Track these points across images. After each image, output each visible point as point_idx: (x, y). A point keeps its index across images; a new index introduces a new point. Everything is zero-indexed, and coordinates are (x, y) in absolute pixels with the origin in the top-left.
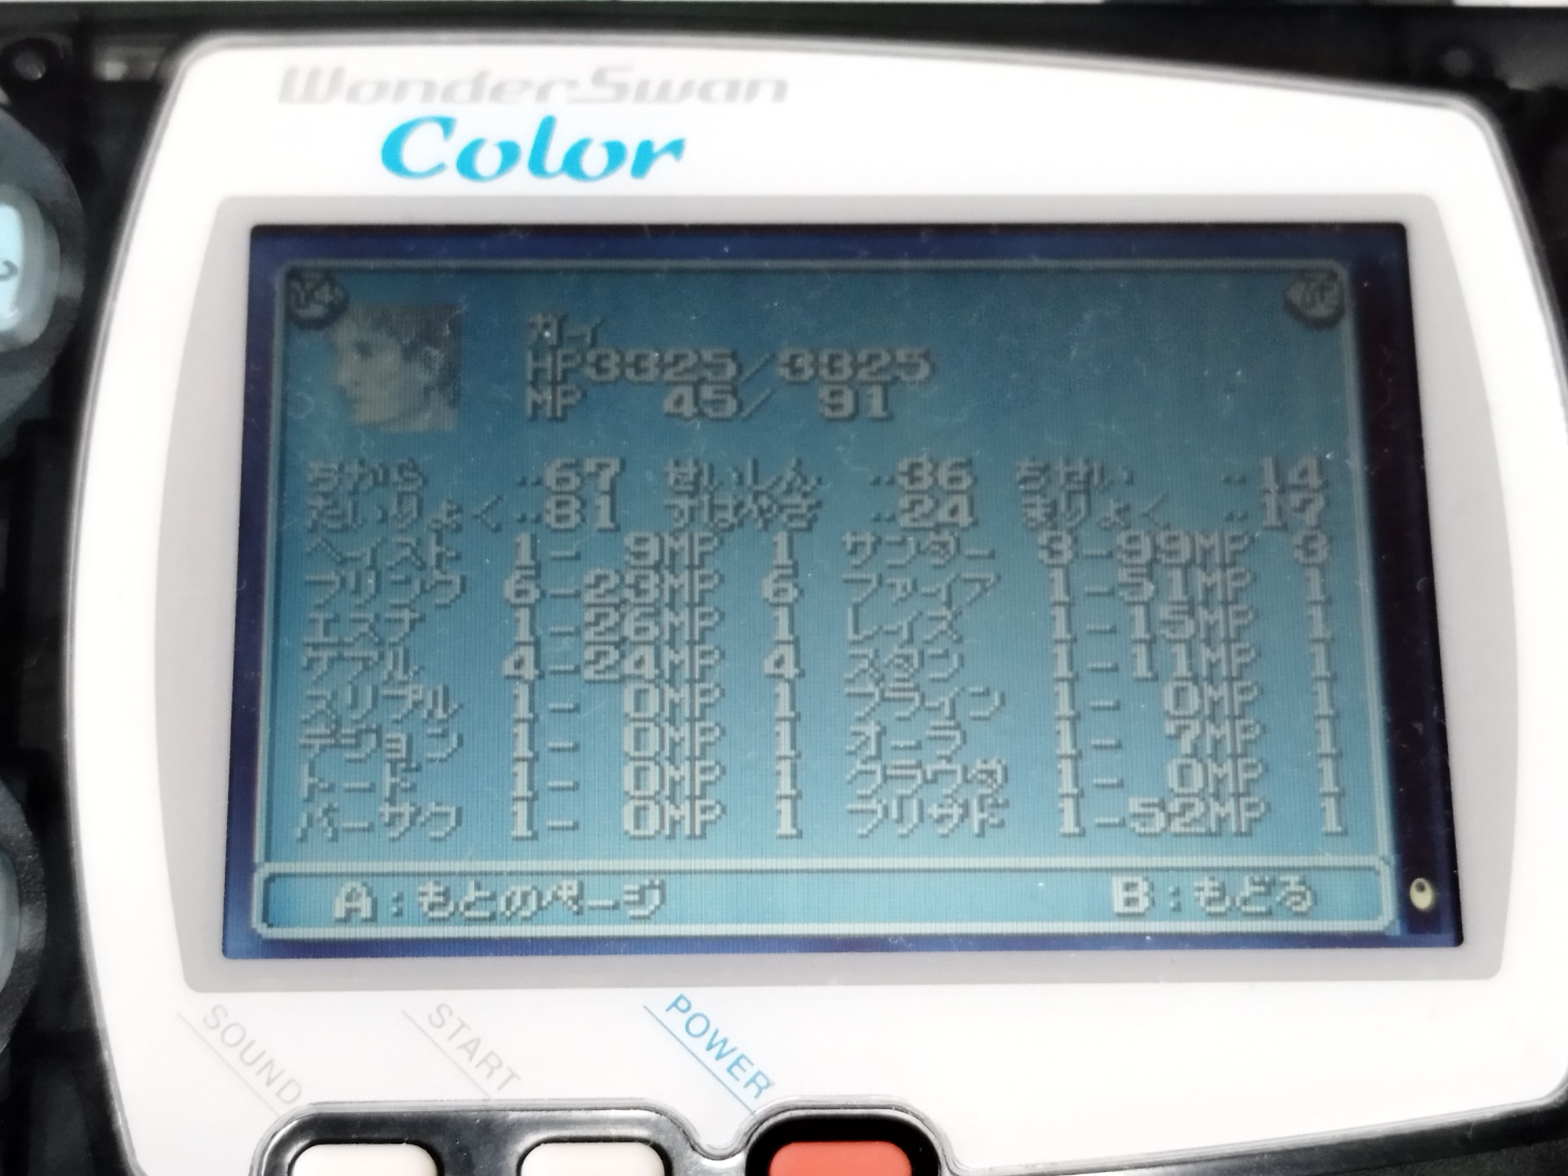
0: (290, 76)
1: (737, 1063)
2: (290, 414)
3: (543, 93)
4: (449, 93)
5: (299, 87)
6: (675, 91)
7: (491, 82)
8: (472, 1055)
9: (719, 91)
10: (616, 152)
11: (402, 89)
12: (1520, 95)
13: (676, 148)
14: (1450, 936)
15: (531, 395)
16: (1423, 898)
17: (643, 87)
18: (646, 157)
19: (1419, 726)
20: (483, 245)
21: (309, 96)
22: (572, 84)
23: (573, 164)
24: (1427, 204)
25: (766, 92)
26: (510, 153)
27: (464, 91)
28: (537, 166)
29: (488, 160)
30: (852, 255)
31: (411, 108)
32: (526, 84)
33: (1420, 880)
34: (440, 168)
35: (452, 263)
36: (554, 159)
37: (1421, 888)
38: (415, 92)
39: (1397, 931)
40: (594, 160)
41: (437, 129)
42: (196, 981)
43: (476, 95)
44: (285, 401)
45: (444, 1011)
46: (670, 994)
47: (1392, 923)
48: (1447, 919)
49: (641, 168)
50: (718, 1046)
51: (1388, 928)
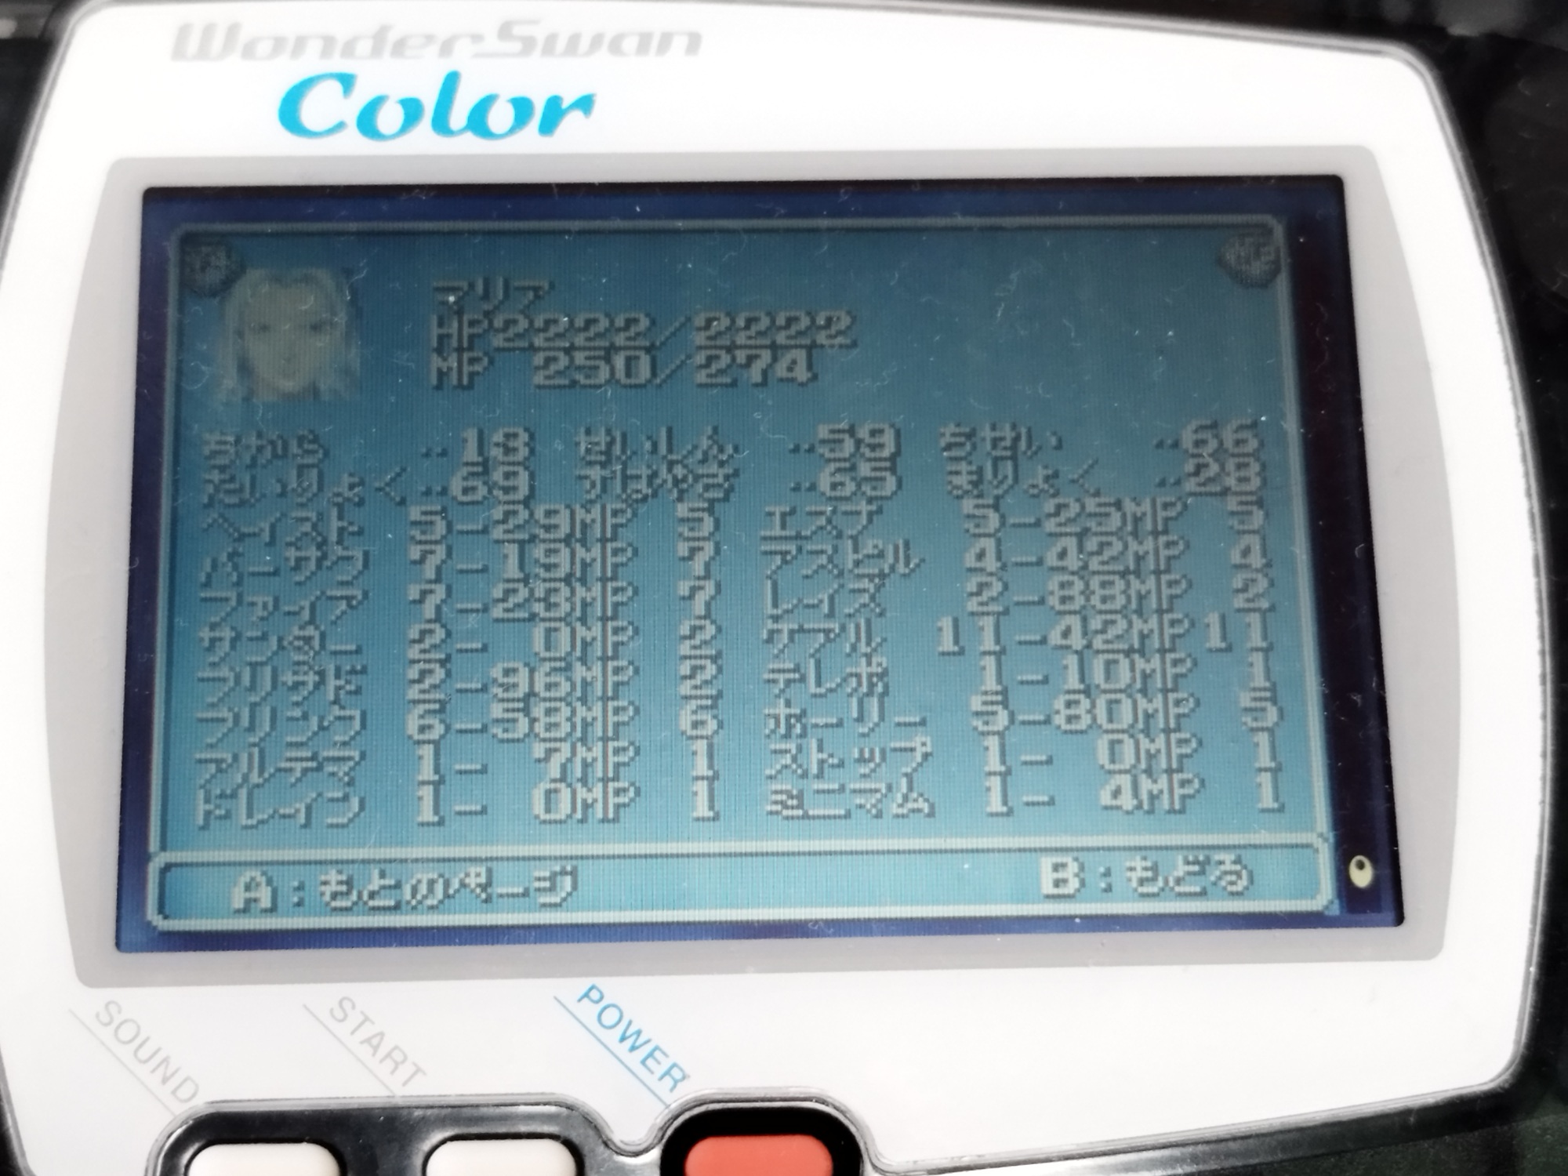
0: (184, 32)
1: (651, 1055)
2: (183, 385)
3: (446, 48)
4: (349, 50)
5: (193, 45)
6: (584, 44)
7: (392, 37)
8: (376, 1049)
9: (630, 44)
10: (522, 108)
11: (300, 43)
12: (1462, 41)
13: (585, 104)
14: (1390, 915)
15: (436, 362)
16: (1362, 877)
17: (551, 40)
18: (554, 114)
19: (1357, 698)
20: (385, 206)
21: (203, 53)
22: (477, 38)
23: (478, 122)
24: (1364, 155)
25: (680, 43)
26: (412, 110)
27: (364, 47)
28: (441, 124)
29: (390, 118)
30: (769, 214)
31: (310, 64)
32: (429, 39)
33: (1359, 858)
34: (340, 126)
35: (353, 226)
36: (459, 117)
37: (1361, 866)
38: (314, 47)
39: (1335, 910)
40: (501, 117)
41: (336, 87)
42: (89, 976)
43: (377, 51)
44: (179, 372)
45: (347, 1005)
46: (582, 984)
47: (1332, 902)
48: (1387, 897)
49: (549, 126)
50: (632, 1038)
51: (1327, 907)
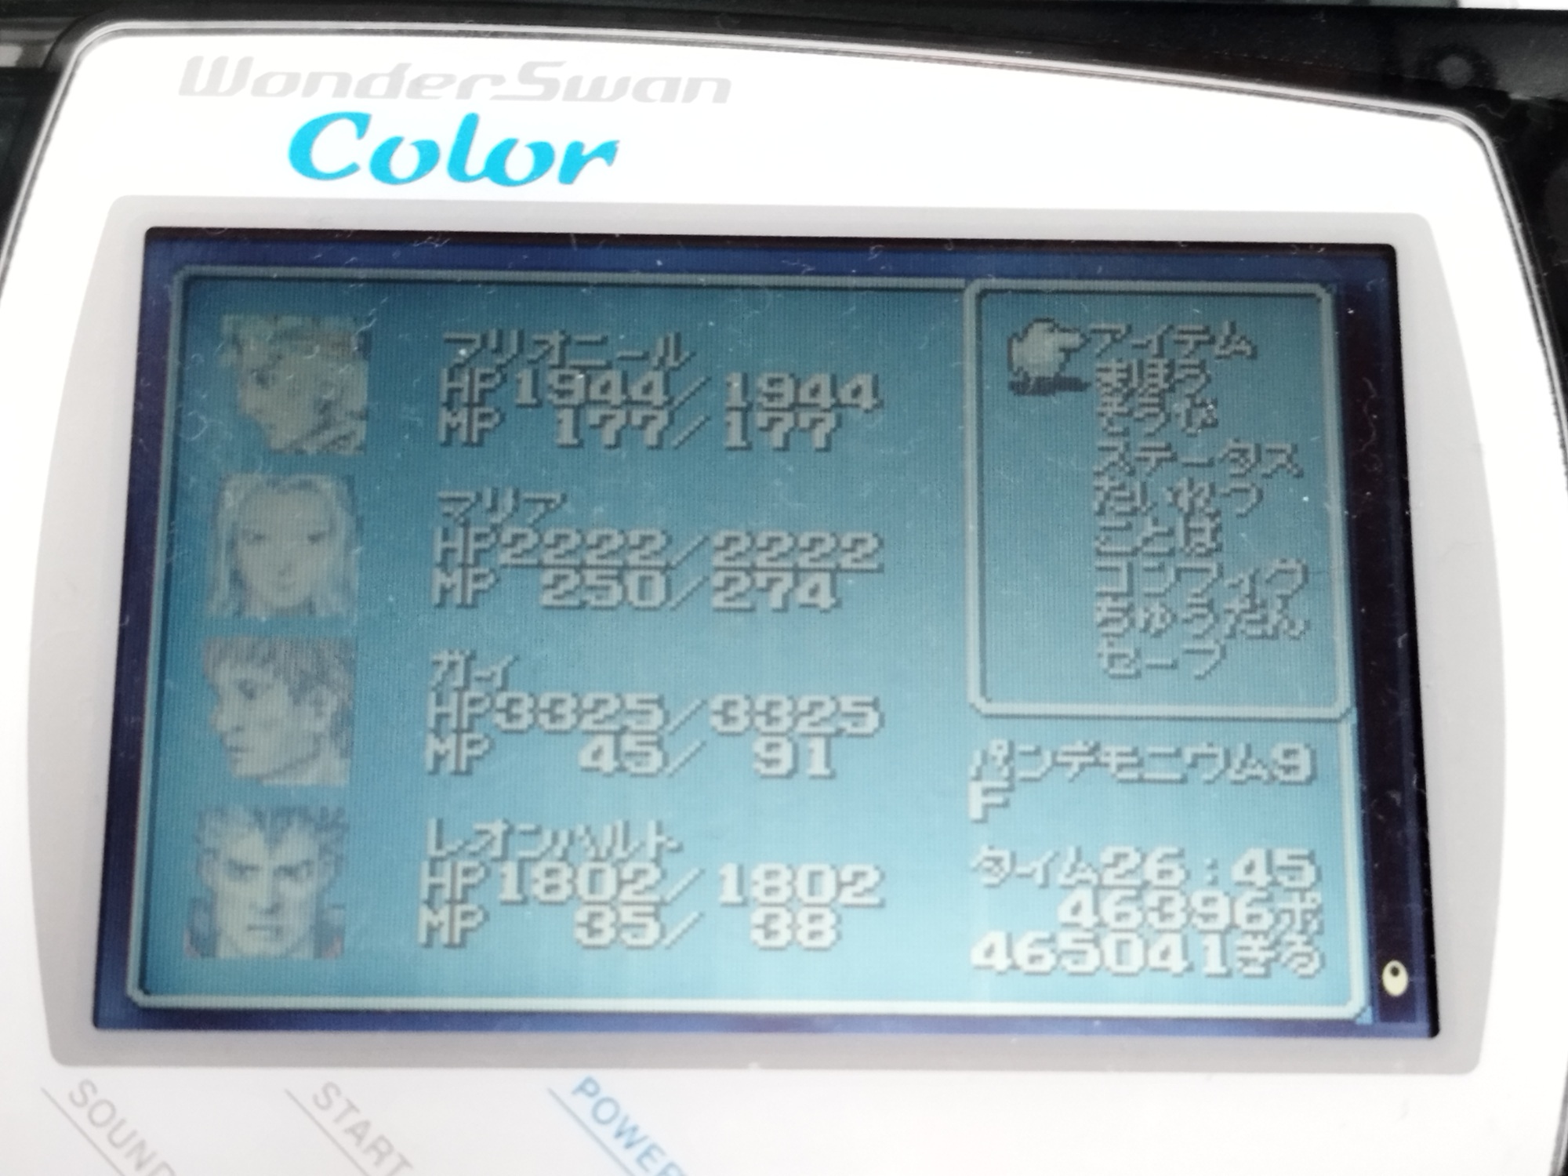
1: (647, 1153)
2: (182, 435)
3: (465, 91)
4: (363, 89)
5: (202, 81)
6: (608, 90)
7: (410, 76)
8: (360, 1138)
9: (656, 90)
10: (543, 154)
11: (314, 81)
12: (1522, 106)
13: (608, 151)
14: (1423, 1025)
15: (445, 417)
16: (1396, 983)
17: (575, 83)
18: (575, 162)
19: (1396, 796)
20: (396, 253)
21: (212, 89)
22: (498, 80)
23: (495, 168)
24: (1418, 224)
25: (708, 90)
26: (428, 154)
27: (380, 86)
28: (458, 170)
29: (404, 161)
30: (796, 272)
31: (322, 104)
32: (449, 79)
33: (1394, 964)
34: (353, 169)
36: (476, 163)
37: (1395, 972)
38: (328, 84)
39: (1367, 1018)
40: (519, 163)
41: (349, 127)
42: (64, 1052)
43: (393, 91)
44: (178, 421)
45: (332, 1092)
46: (577, 1076)
47: (1363, 1010)
48: (1421, 1006)
49: (568, 175)
50: (627, 1134)
51: (1359, 1015)
